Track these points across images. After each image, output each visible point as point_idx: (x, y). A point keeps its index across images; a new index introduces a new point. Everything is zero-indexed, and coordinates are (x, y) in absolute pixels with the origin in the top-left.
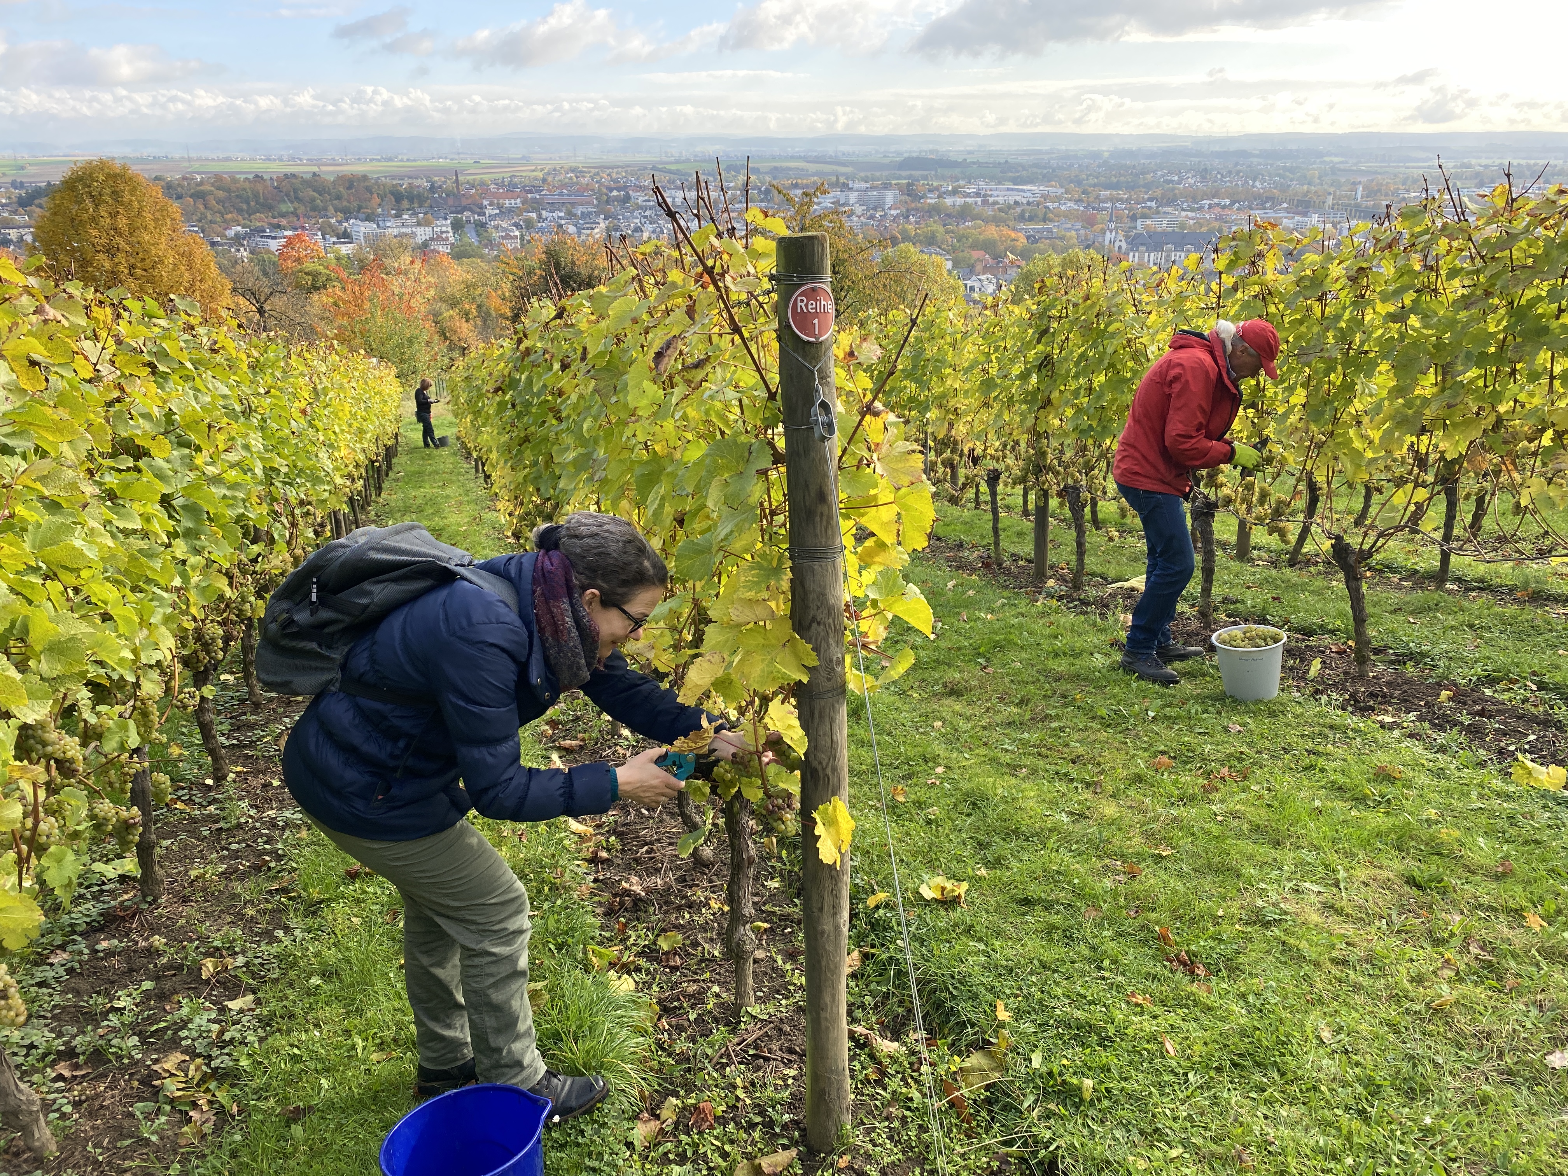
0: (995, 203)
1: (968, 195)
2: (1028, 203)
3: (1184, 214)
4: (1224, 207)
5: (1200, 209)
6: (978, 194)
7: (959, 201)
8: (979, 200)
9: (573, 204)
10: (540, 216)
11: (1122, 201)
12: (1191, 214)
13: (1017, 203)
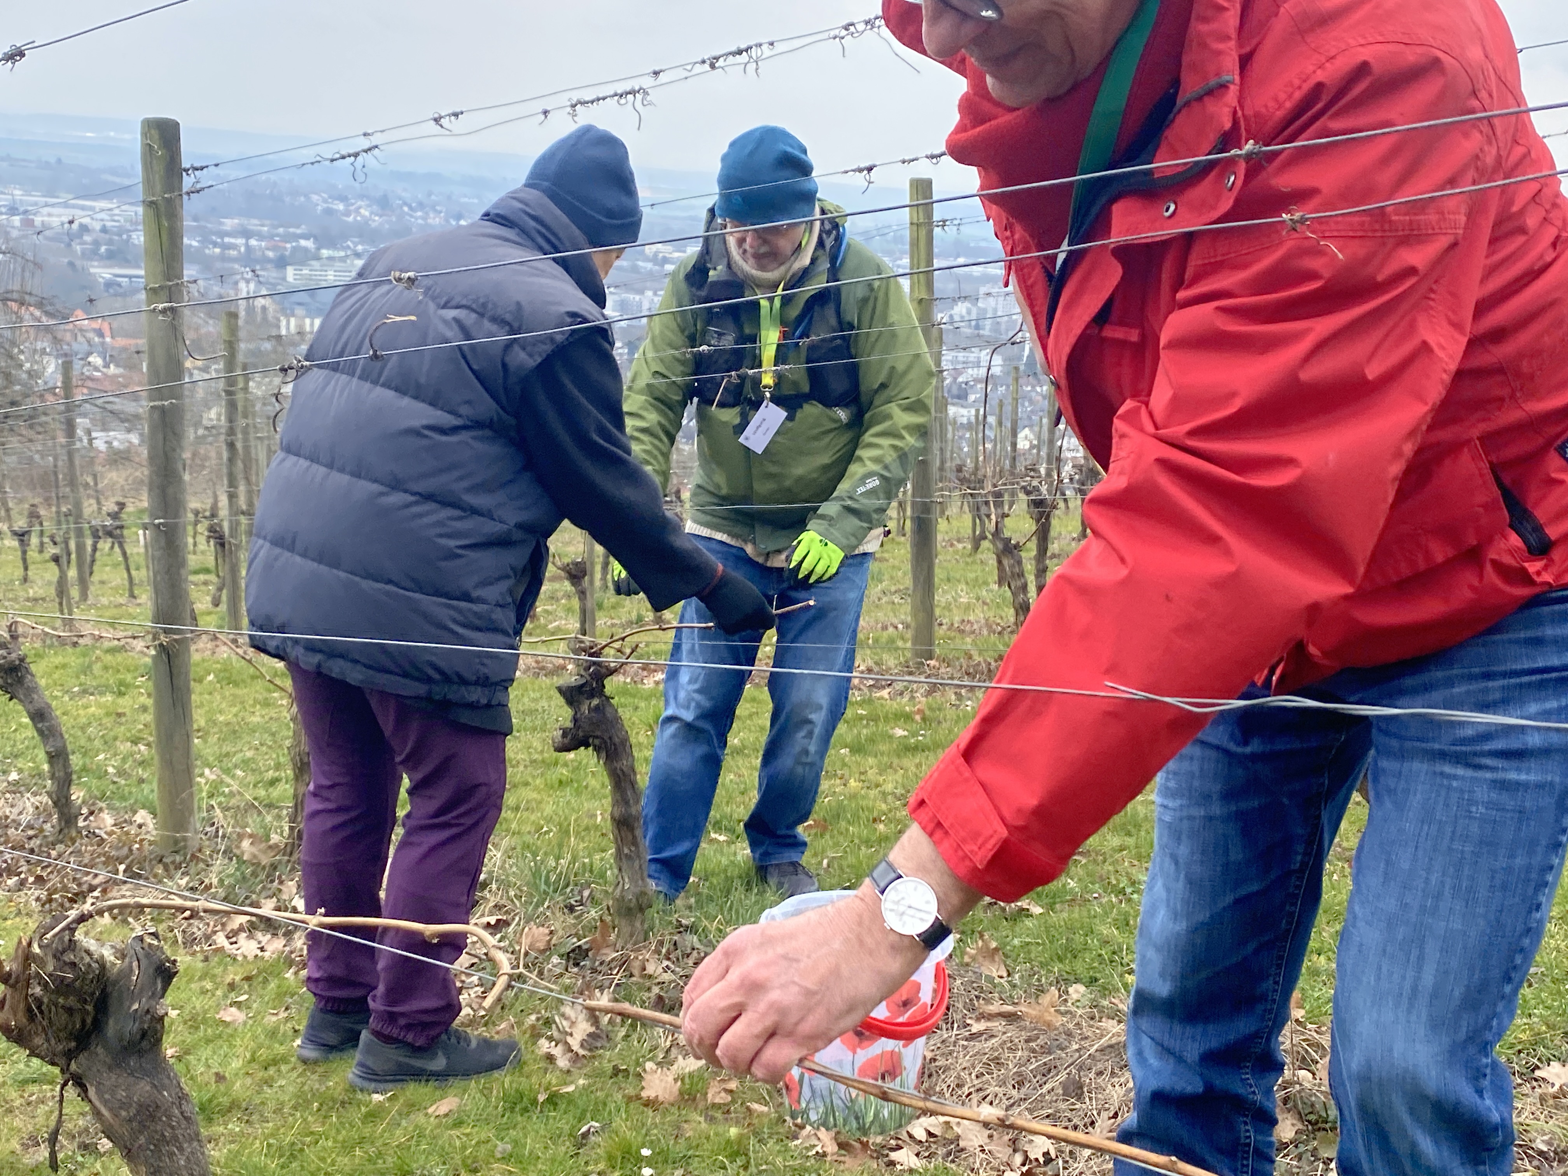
0: (45, 227)
2: (104, 230)
13: (84, 228)
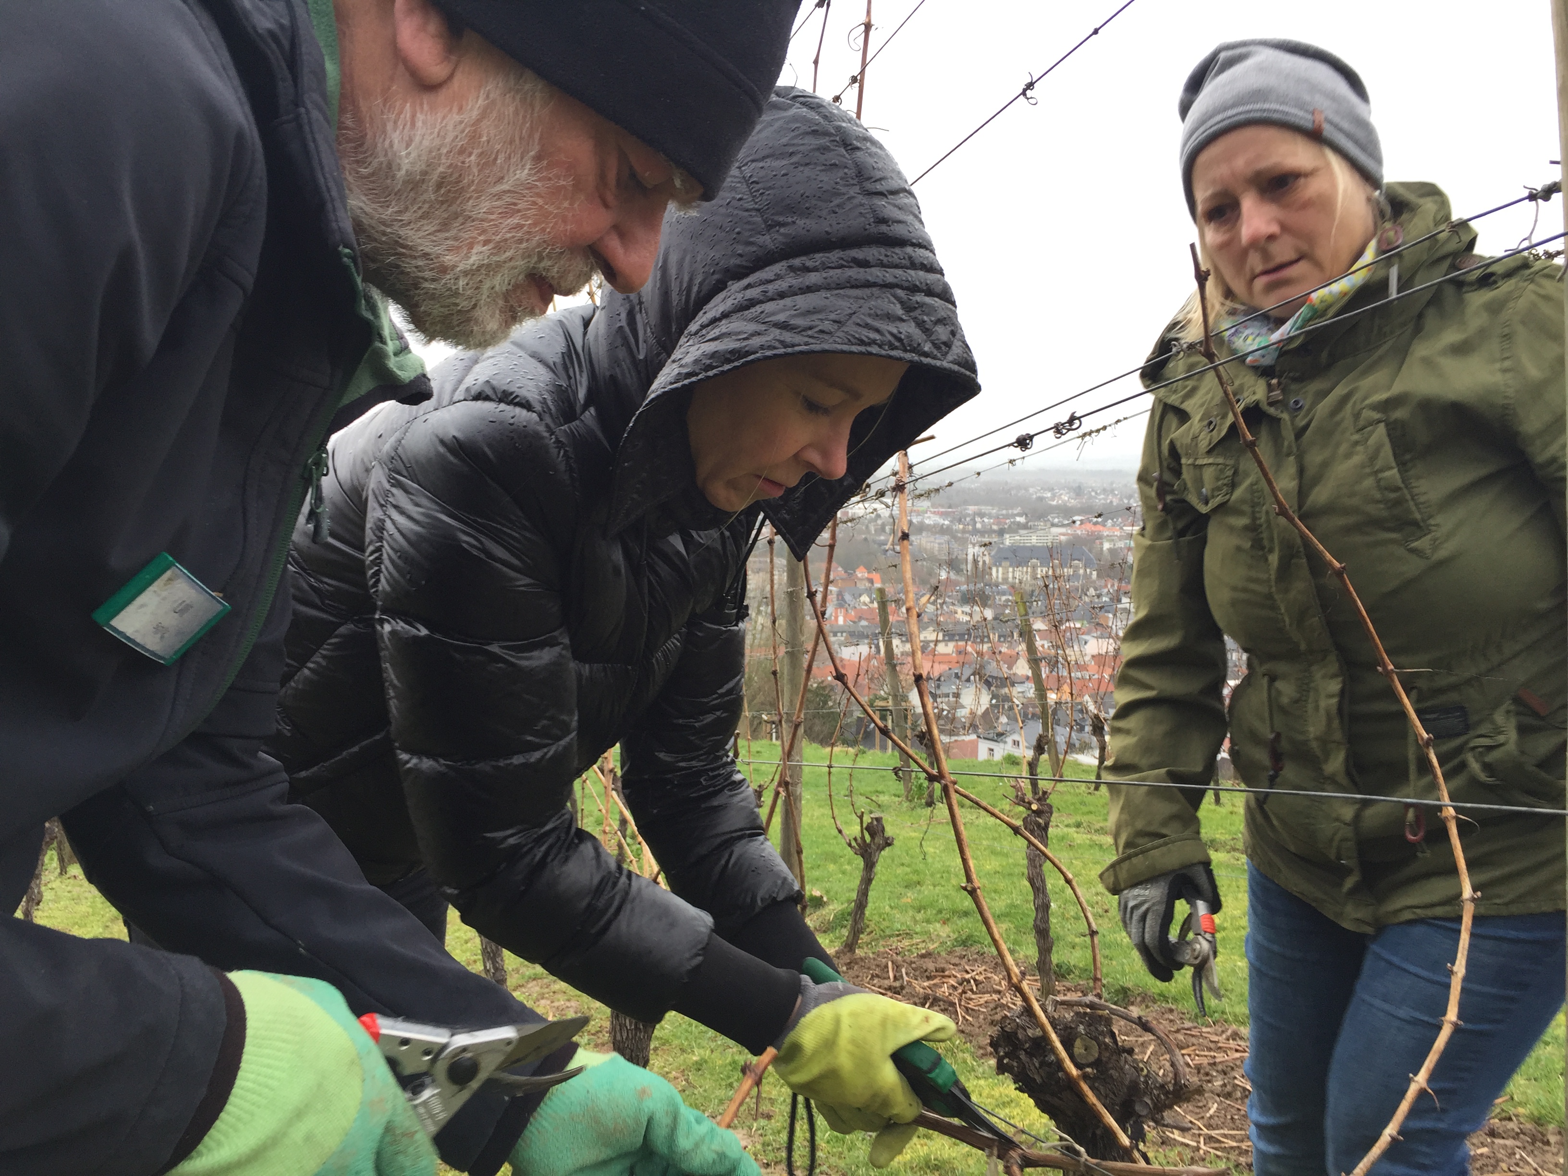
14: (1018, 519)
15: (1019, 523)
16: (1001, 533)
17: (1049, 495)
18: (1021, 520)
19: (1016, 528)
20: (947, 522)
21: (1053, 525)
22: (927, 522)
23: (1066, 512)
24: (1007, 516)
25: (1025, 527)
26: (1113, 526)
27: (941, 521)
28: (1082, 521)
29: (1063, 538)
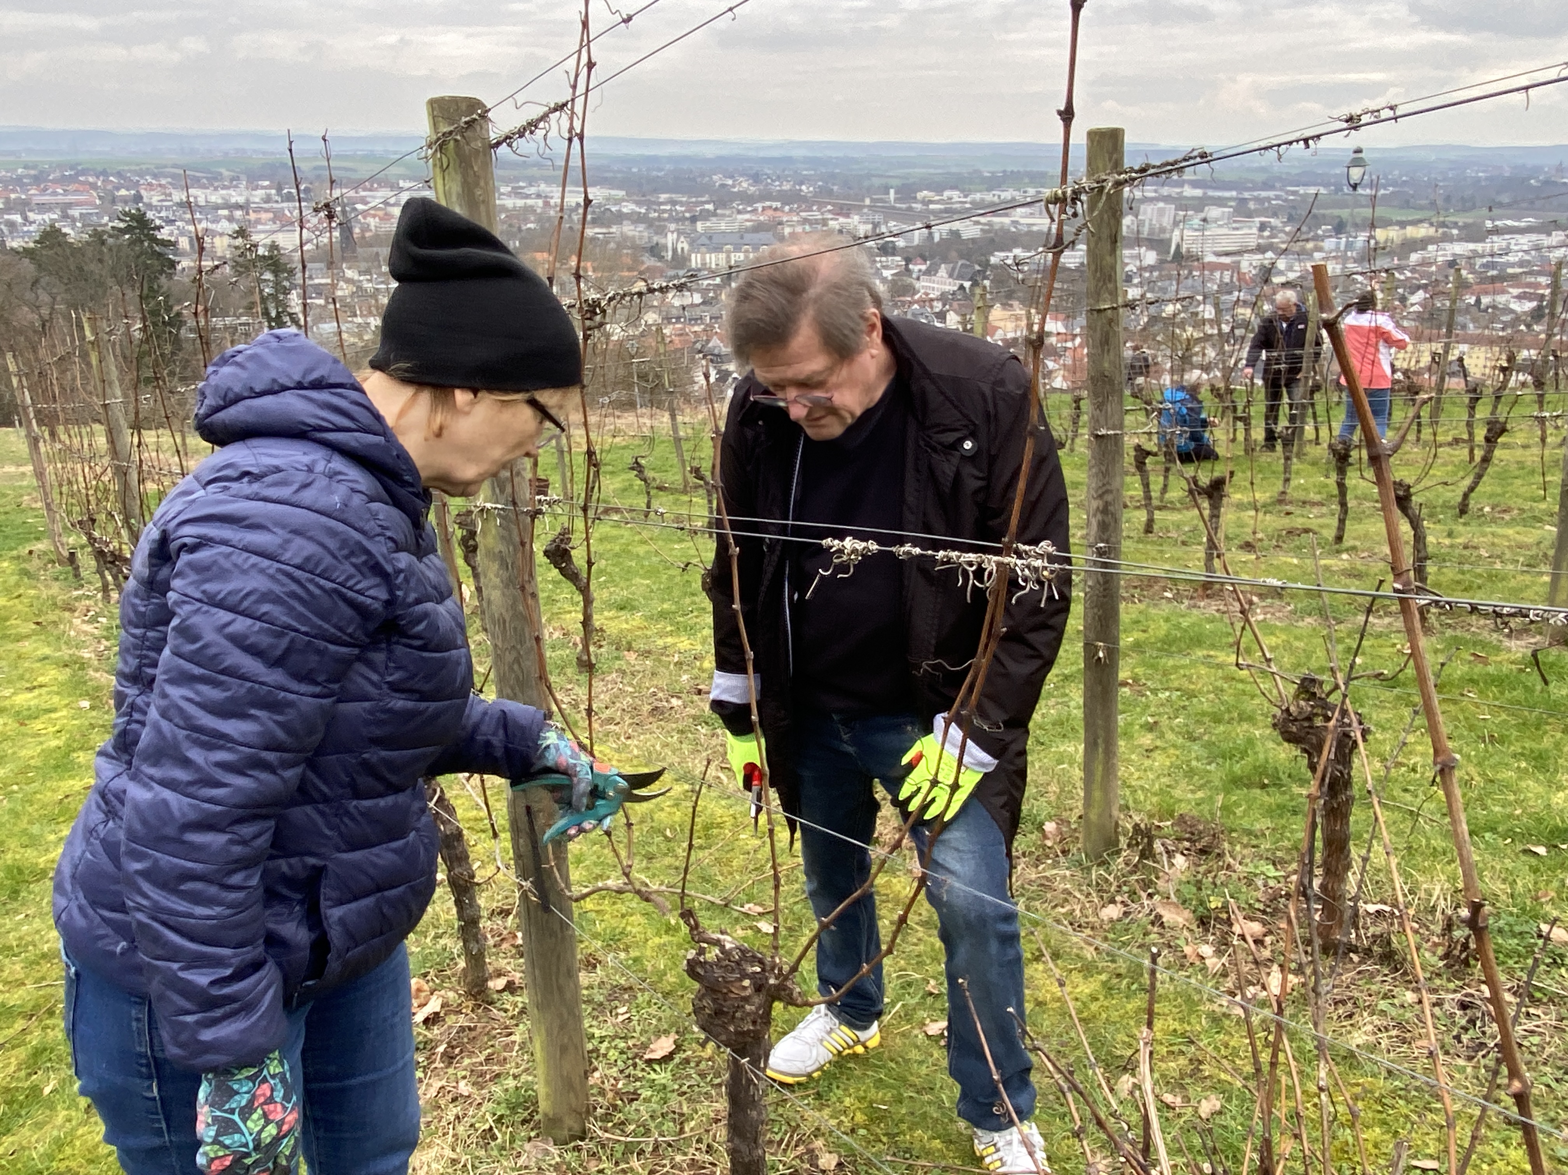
1: (528, 196)
3: (740, 217)
4: (776, 209)
5: (755, 211)
6: (539, 196)
7: (520, 203)
8: (540, 202)
9: (70, 205)
10: (26, 218)
11: (682, 204)
12: (747, 216)
14: (707, 206)
15: (708, 211)
16: (694, 220)
17: (730, 182)
18: (710, 207)
19: (706, 216)
20: (643, 211)
21: (739, 212)
22: (625, 210)
23: (747, 199)
24: (698, 203)
25: (715, 214)
26: (791, 210)
27: (637, 209)
28: (764, 209)
29: (748, 224)
